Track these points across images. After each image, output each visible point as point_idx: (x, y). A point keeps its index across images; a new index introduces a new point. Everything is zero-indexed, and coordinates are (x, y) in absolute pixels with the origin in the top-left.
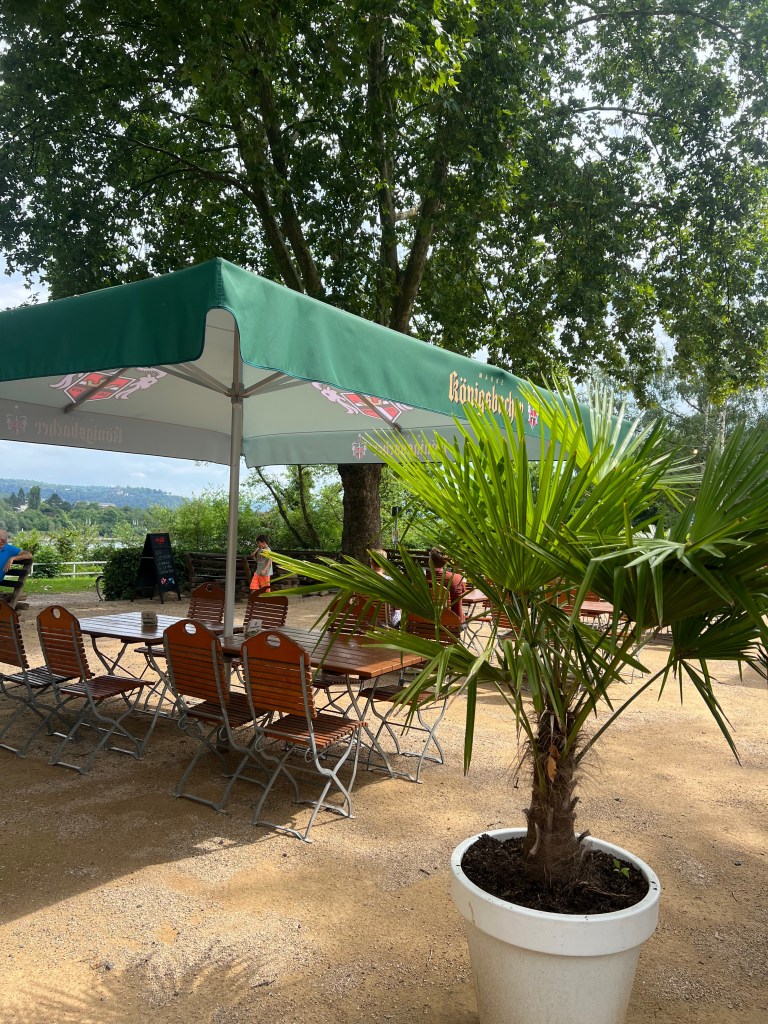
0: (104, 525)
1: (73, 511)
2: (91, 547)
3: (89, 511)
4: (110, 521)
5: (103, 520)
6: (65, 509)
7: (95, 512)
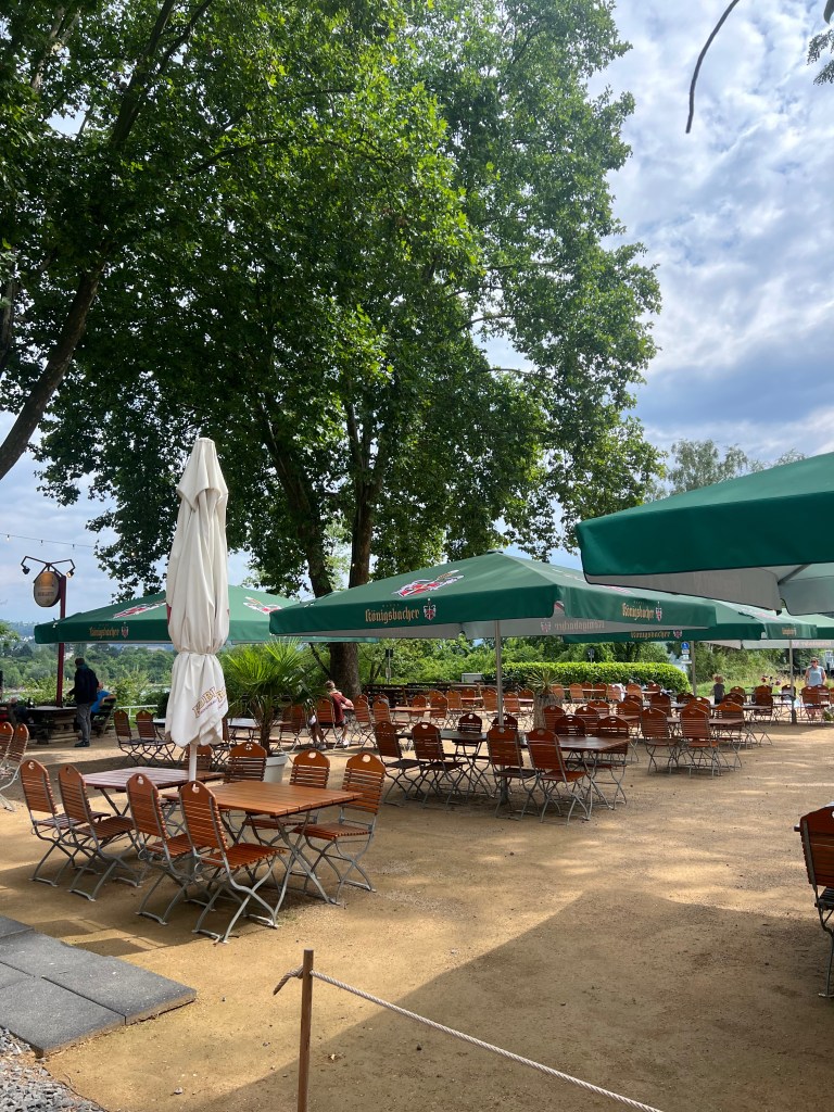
0: (153, 671)
1: (120, 657)
2: (143, 693)
3: (137, 656)
4: (160, 665)
5: (152, 665)
6: (112, 655)
7: (143, 657)
